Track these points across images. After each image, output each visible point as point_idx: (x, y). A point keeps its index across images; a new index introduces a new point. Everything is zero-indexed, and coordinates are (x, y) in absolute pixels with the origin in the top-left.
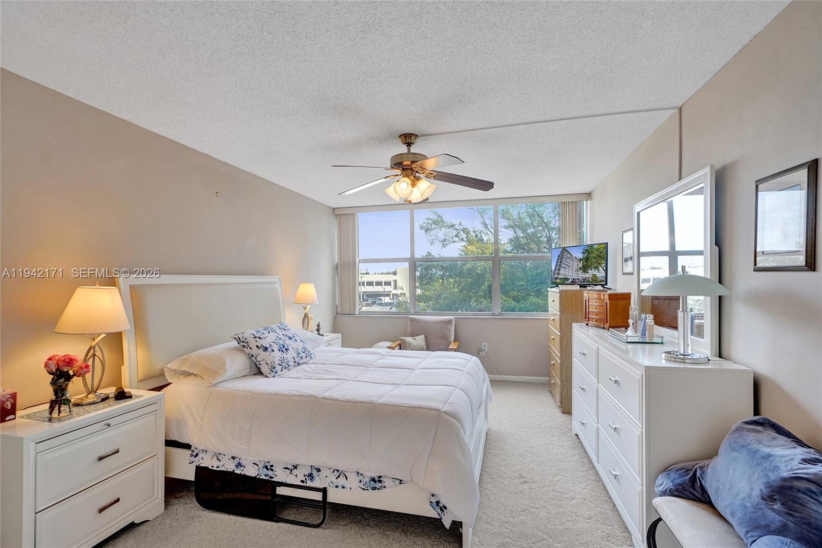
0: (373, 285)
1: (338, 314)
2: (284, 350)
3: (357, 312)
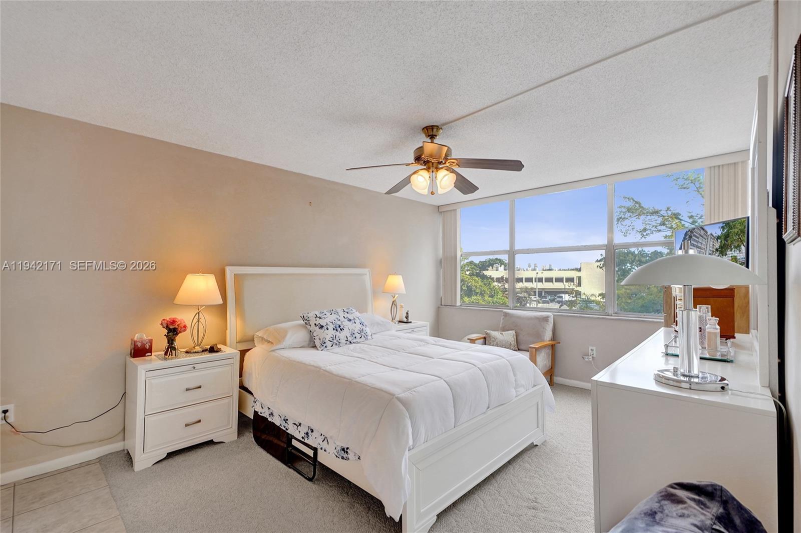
1: (441, 305)
2: (339, 329)
3: (458, 304)
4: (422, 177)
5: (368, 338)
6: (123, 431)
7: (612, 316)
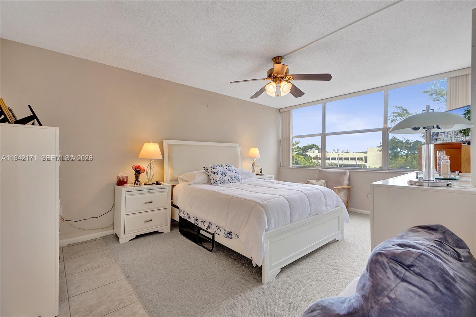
0: (355, 160)
1: (281, 167)
2: (224, 175)
3: (291, 165)
4: (272, 86)
5: (240, 180)
6: (113, 225)
7: (386, 171)
